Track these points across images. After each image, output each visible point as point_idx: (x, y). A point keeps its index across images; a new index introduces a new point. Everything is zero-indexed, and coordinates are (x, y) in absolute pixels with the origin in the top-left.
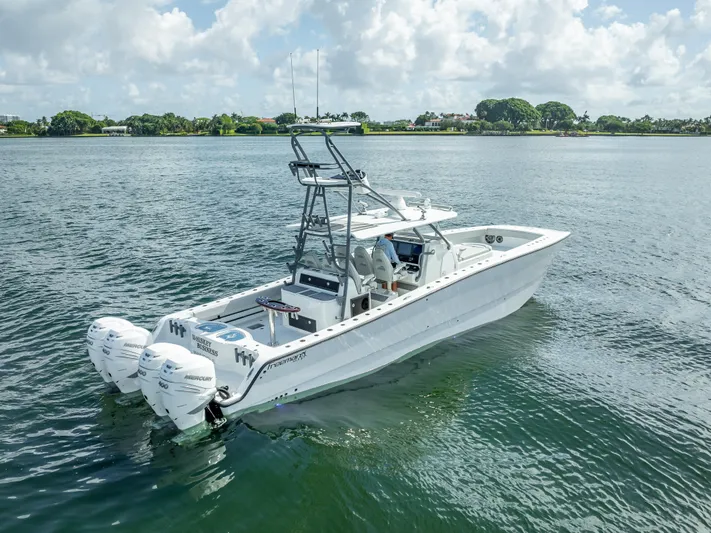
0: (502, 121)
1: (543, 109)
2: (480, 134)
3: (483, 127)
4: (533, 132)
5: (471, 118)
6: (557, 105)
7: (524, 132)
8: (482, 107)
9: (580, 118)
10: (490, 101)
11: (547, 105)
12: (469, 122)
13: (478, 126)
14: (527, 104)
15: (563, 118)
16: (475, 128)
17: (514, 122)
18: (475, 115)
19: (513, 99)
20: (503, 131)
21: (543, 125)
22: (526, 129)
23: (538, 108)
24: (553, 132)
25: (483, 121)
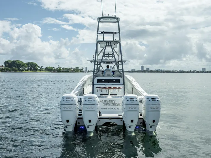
0: (14, 68)
1: (28, 64)
2: (6, 72)
3: (7, 69)
4: (25, 71)
5: (3, 66)
6: (32, 63)
7: (22, 71)
8: (6, 63)
9: (40, 67)
10: (9, 61)
11: (29, 63)
12: (2, 68)
13: (5, 69)
14: (22, 62)
15: (35, 67)
16: (4, 70)
17: (18, 68)
18: (4, 65)
19: (17, 61)
20: (14, 71)
21: (28, 69)
22: (23, 70)
23: (26, 64)
24: (32, 71)
25: (7, 67)
